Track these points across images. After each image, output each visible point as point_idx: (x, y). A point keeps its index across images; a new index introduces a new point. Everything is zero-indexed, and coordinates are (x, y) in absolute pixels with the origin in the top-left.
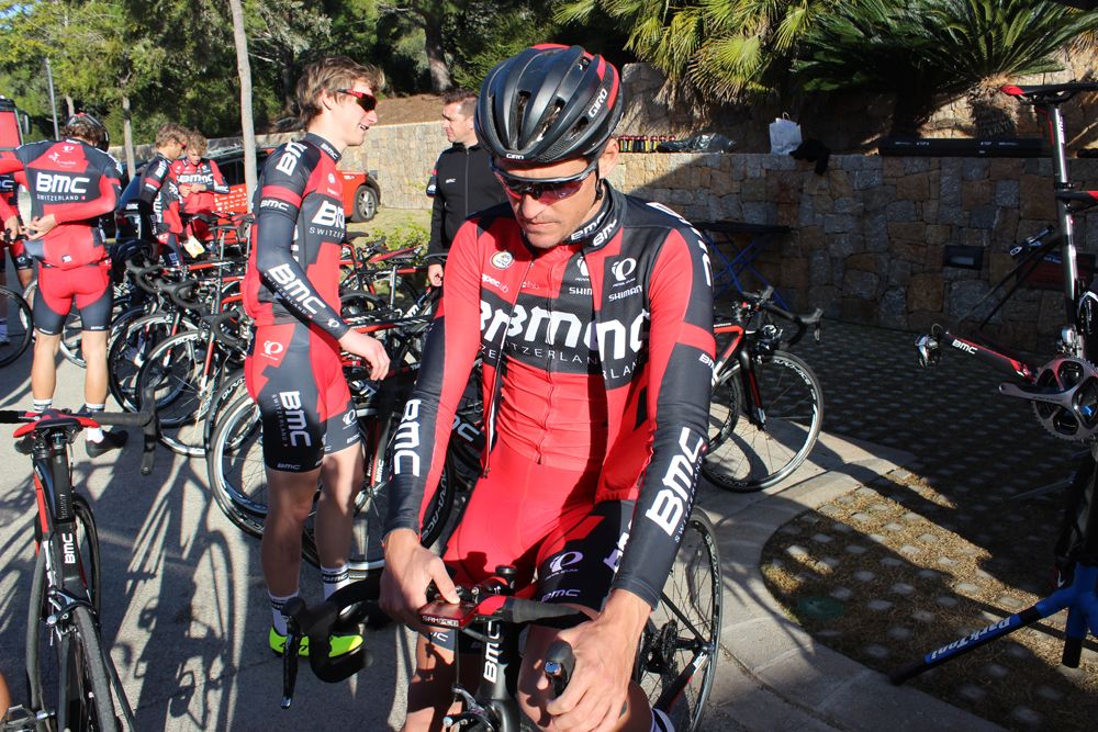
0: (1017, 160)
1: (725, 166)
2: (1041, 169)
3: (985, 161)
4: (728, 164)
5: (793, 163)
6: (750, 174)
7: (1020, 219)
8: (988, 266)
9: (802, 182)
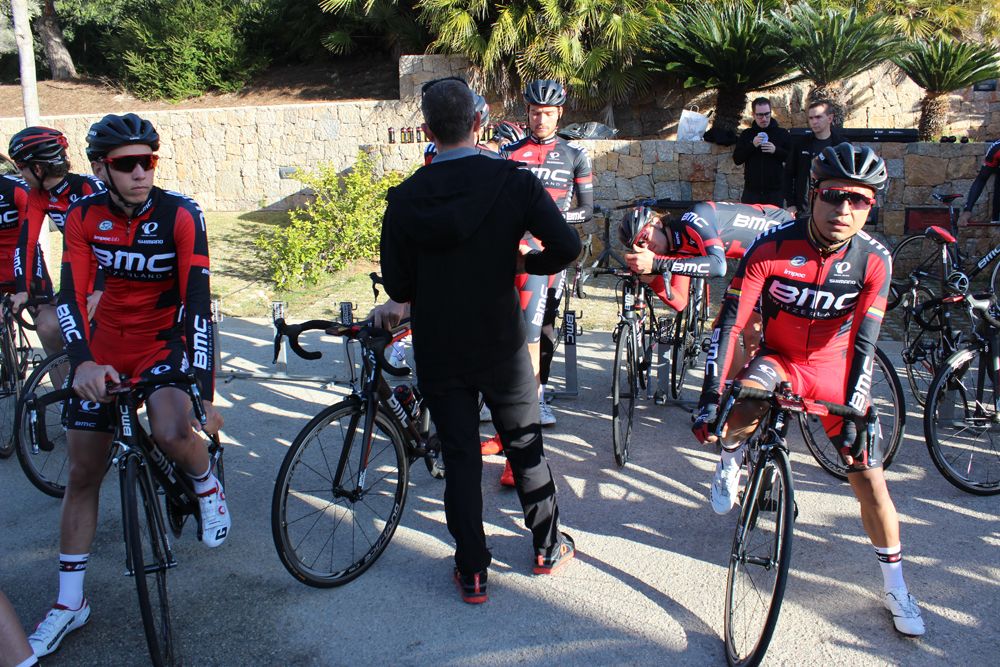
0: (901, 144)
1: (636, 151)
2: (920, 151)
3: (878, 144)
4: (639, 149)
5: (708, 148)
6: (662, 157)
7: (905, 186)
8: (882, 222)
9: (716, 164)
